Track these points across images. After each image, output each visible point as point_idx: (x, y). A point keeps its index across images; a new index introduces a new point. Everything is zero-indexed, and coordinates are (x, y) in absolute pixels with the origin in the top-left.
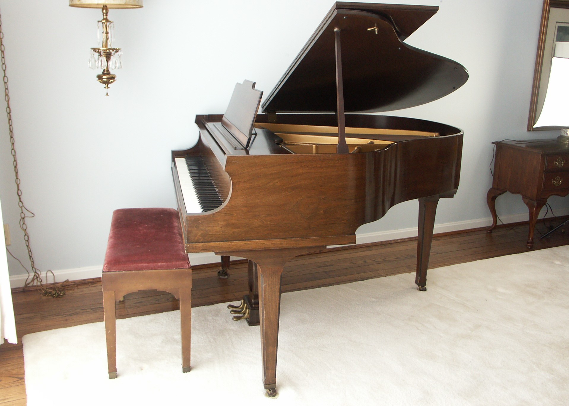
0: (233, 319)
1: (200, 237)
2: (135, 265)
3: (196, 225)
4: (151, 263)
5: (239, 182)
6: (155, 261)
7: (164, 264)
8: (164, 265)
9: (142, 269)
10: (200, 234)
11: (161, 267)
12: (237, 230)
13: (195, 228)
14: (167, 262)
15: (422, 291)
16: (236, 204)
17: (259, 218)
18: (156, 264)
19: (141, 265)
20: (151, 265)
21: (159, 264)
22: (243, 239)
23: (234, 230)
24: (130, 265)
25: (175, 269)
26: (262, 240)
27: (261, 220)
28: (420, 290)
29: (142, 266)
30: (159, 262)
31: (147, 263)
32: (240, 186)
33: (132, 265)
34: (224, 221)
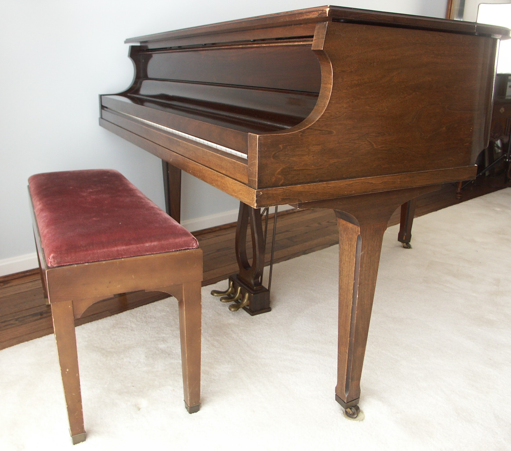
0: (230, 309)
1: (280, 176)
2: (105, 250)
3: (273, 153)
4: (131, 244)
5: (343, 71)
6: (138, 240)
7: (155, 243)
8: (155, 246)
9: (119, 255)
10: (279, 170)
11: (151, 250)
12: (335, 160)
13: (272, 159)
14: (159, 240)
15: (407, 248)
16: (337, 113)
17: (368, 139)
18: (142, 245)
19: (116, 249)
20: (133, 247)
21: (147, 245)
22: (344, 176)
23: (332, 161)
24: (96, 251)
25: (175, 251)
26: (369, 176)
27: (369, 142)
28: (404, 247)
29: (118, 250)
30: (147, 242)
31: (126, 245)
32: (345, 80)
33: (99, 251)
34: (319, 145)
